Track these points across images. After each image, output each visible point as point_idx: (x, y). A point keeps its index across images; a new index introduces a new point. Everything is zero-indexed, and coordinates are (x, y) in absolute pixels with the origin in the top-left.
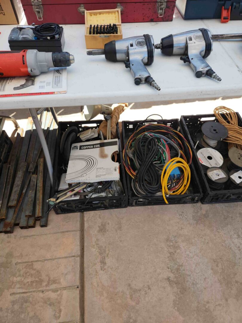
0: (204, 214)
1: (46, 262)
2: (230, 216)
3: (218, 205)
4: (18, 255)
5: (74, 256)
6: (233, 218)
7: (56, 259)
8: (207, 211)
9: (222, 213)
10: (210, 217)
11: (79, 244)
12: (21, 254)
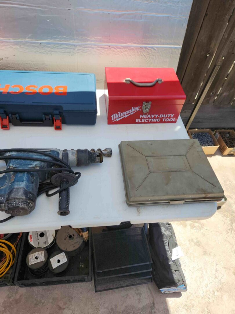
0: (17, 298)
2: (43, 301)
3: (37, 288)
6: (44, 304)
8: (21, 296)
9: (36, 298)
10: (21, 302)
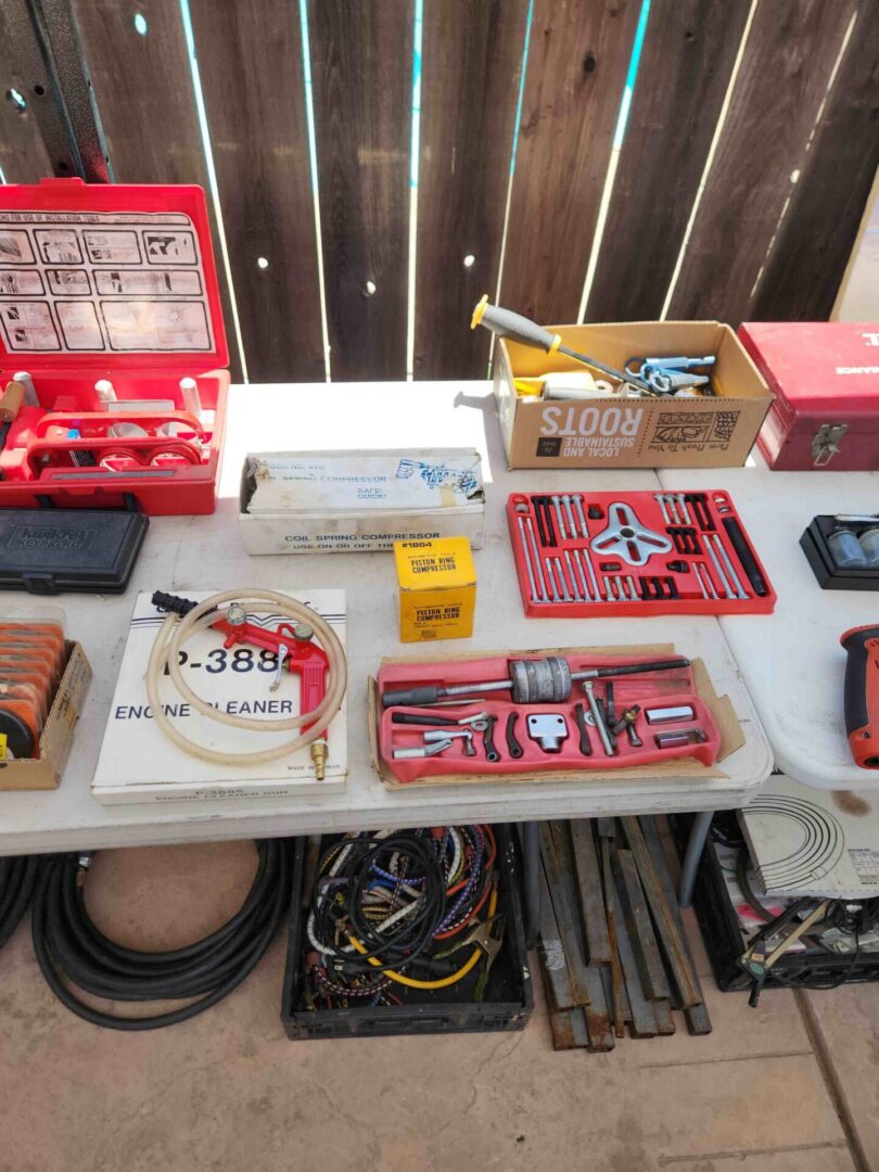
1: (750, 1159)
4: (656, 1129)
5: (828, 1144)
7: (776, 1150)
11: (831, 1103)
12: (662, 1126)
